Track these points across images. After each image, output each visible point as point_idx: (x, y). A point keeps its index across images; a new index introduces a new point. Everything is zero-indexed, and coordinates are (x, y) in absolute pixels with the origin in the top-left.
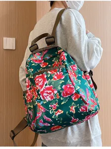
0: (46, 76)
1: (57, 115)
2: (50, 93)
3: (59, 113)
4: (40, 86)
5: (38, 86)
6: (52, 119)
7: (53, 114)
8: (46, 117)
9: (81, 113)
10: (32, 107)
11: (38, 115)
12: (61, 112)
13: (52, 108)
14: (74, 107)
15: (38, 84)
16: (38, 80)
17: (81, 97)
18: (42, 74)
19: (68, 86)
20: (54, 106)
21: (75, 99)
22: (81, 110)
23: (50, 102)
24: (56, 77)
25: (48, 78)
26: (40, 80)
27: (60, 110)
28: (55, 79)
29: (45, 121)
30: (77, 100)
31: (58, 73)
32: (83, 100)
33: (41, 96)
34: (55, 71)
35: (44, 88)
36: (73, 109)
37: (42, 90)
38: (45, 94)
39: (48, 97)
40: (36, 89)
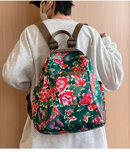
0: (68, 80)
1: (70, 121)
2: (69, 98)
3: (72, 120)
4: (61, 89)
5: (58, 88)
6: (64, 124)
7: (67, 119)
8: (58, 121)
9: (93, 124)
10: (46, 107)
11: (51, 117)
12: (74, 119)
13: (67, 113)
14: (88, 117)
15: (58, 86)
16: (60, 82)
17: (97, 109)
18: (65, 76)
19: (88, 95)
20: (70, 112)
21: (91, 109)
22: (93, 121)
23: (66, 107)
24: (78, 83)
25: (70, 83)
26: (62, 83)
27: (74, 117)
28: (77, 84)
29: (57, 125)
30: (92, 110)
31: (81, 79)
32: (98, 112)
33: (59, 99)
34: (79, 76)
35: (64, 91)
36: (87, 119)
37: (62, 93)
38: (63, 98)
39: (66, 102)
40: (56, 91)
